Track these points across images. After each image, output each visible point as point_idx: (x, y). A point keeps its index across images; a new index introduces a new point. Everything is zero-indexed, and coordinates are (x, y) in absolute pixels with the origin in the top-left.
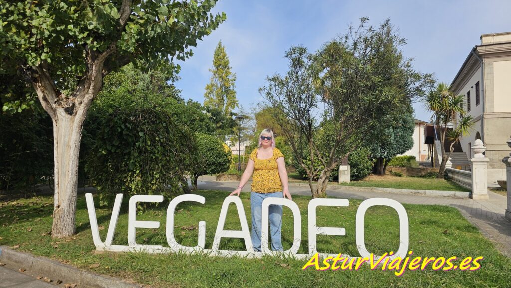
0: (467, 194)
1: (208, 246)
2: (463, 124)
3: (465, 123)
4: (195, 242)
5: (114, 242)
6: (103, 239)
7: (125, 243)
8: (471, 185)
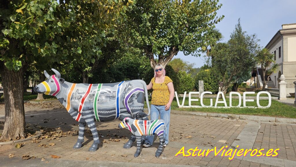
0: (278, 98)
1: (214, 105)
2: (274, 68)
3: (275, 66)
4: (209, 105)
5: (185, 105)
6: (181, 104)
7: (188, 105)
8: (279, 95)
